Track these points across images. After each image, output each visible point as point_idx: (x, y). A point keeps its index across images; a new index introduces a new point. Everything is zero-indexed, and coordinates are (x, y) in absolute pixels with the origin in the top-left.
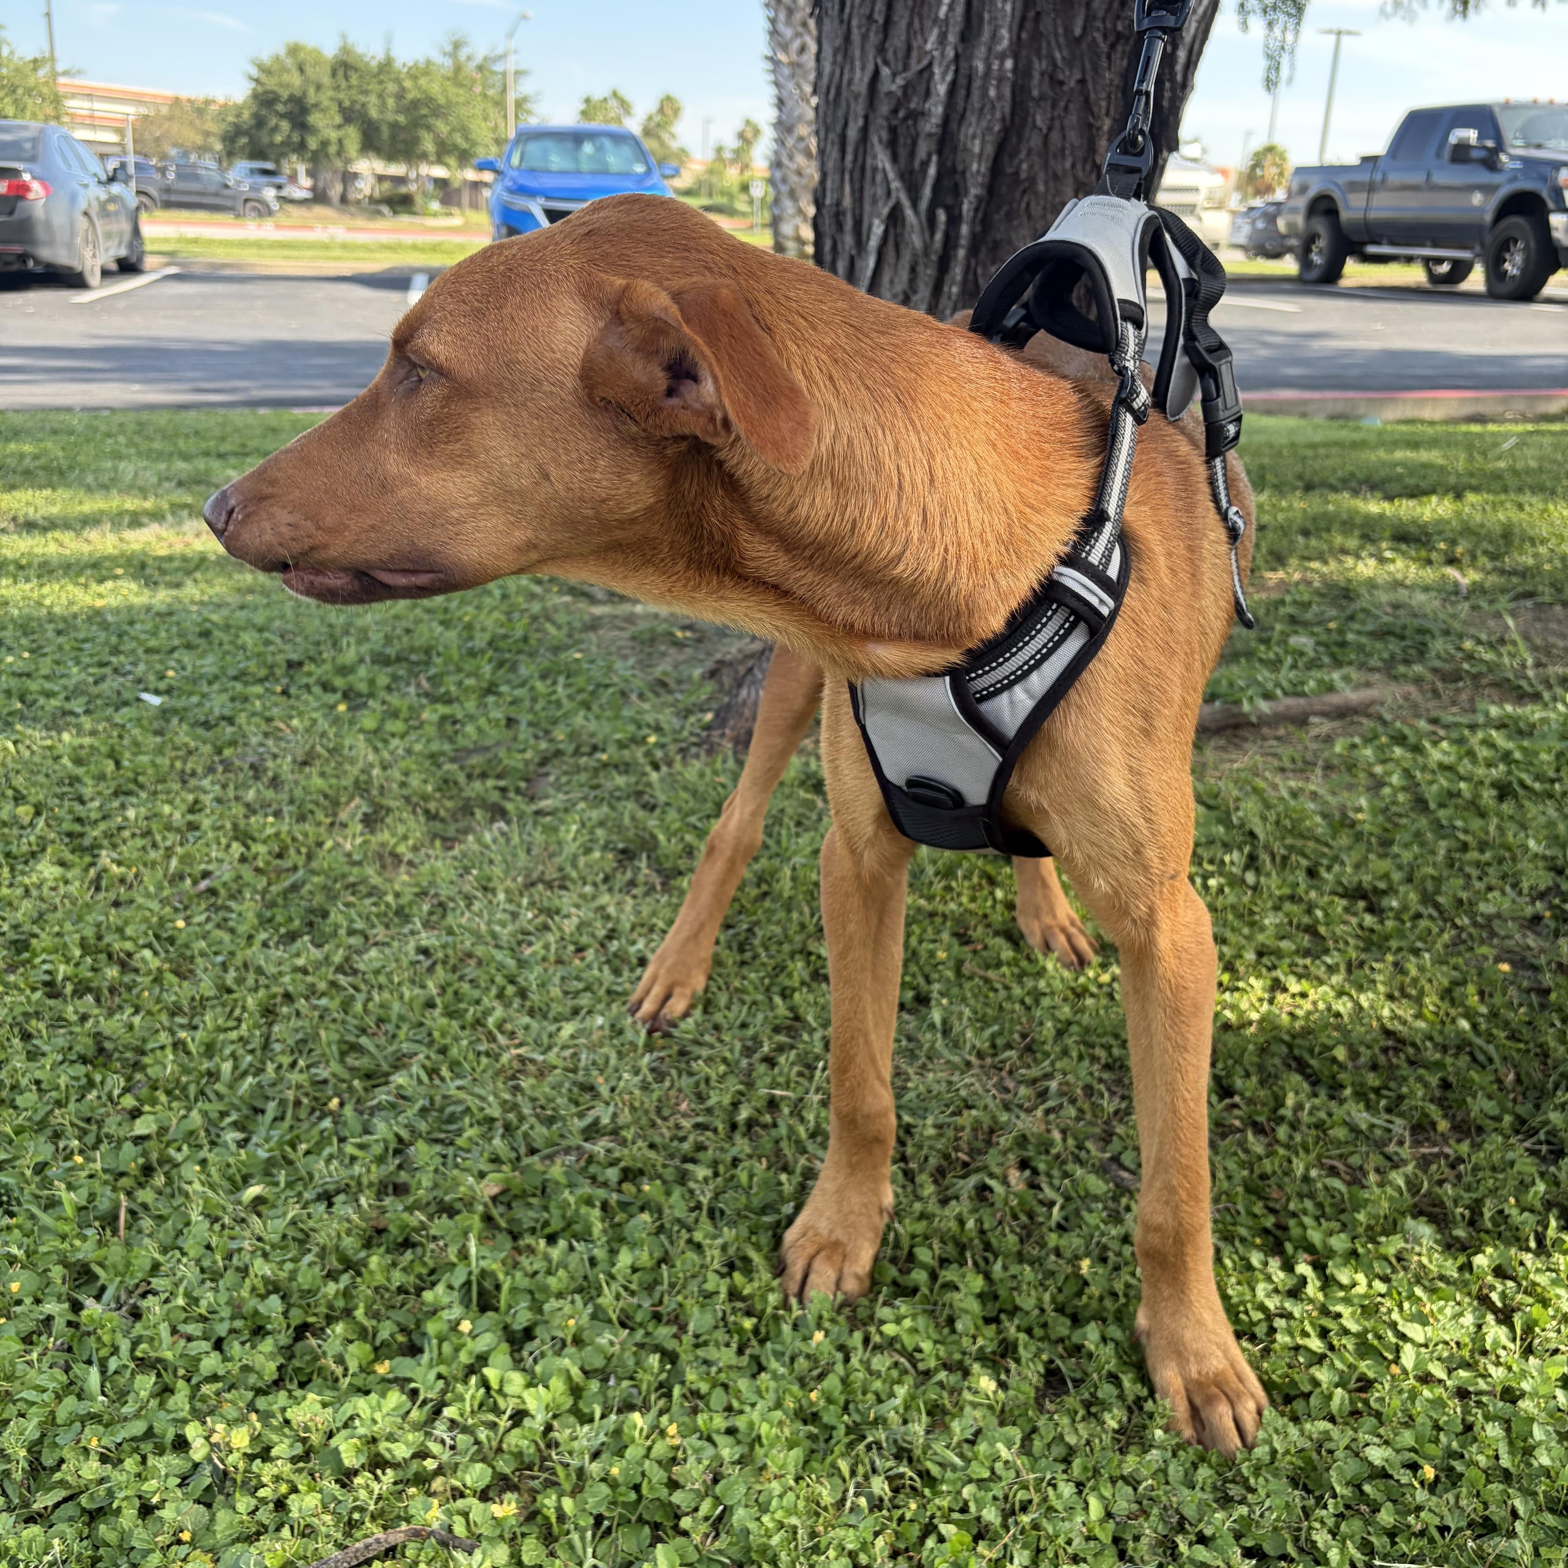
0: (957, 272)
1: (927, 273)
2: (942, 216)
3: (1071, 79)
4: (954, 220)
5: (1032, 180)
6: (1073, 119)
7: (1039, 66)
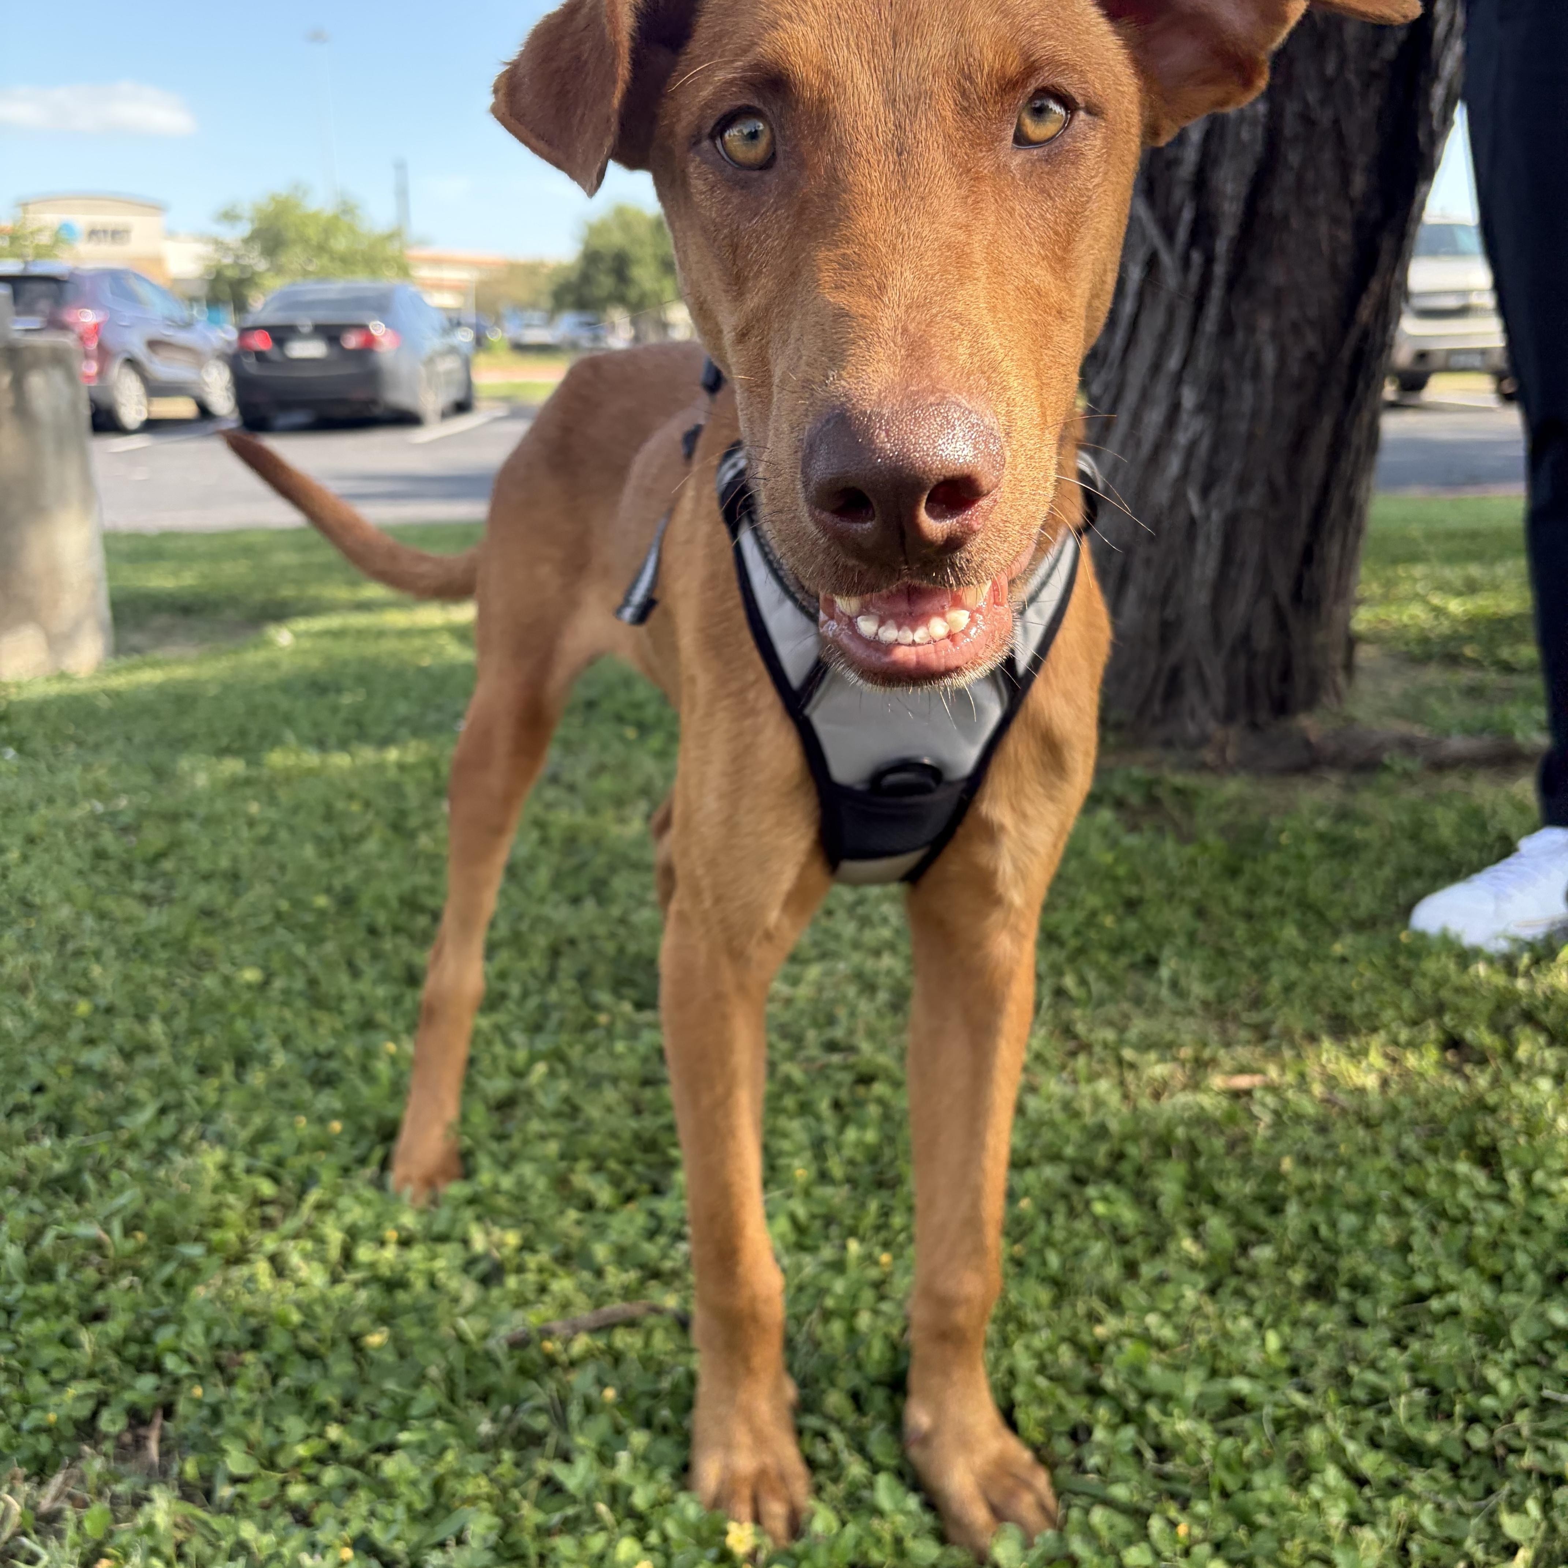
0: (1213, 311)
1: (1184, 314)
2: (1196, 257)
3: (1325, 117)
4: (1209, 260)
5: (1286, 218)
6: (1327, 156)
7: (1291, 108)
